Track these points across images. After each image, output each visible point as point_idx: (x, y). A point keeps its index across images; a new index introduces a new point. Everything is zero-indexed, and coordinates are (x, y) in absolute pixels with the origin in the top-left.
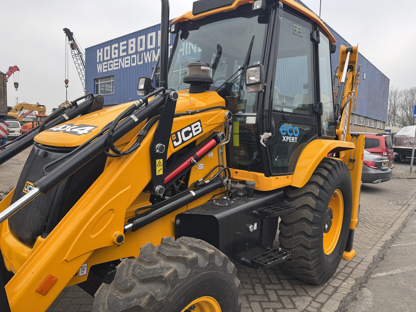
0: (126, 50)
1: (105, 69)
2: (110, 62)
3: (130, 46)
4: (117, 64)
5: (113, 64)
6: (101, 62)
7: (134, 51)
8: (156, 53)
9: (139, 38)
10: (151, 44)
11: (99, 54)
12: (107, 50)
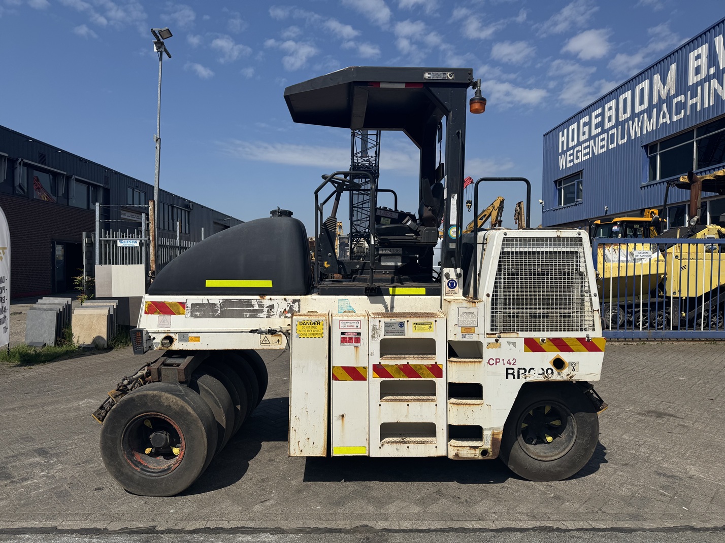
1: (570, 162)
2: (576, 149)
3: (607, 114)
4: (587, 150)
6: (564, 152)
7: (613, 122)
8: (650, 118)
9: (622, 98)
10: (641, 103)
11: (563, 139)
12: (573, 130)
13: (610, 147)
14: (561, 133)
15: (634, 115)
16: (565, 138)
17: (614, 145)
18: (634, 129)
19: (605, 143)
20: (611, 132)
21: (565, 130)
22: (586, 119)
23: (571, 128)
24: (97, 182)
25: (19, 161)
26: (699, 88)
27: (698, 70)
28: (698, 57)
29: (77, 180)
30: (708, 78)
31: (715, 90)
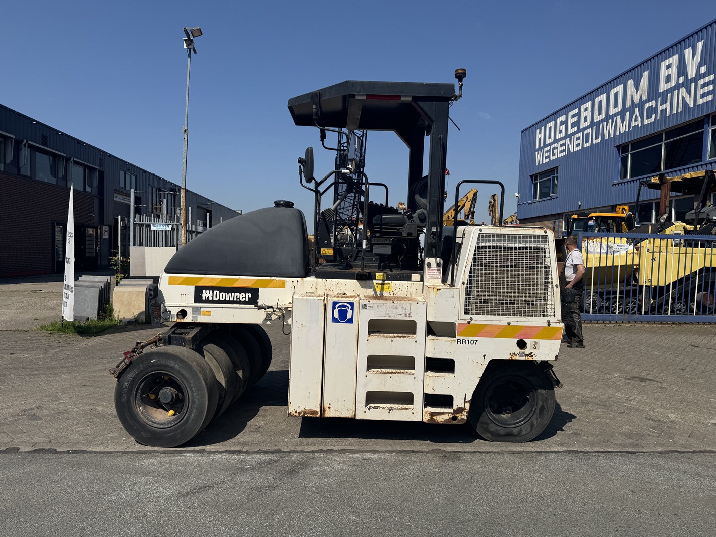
0: (576, 124)
1: (546, 158)
3: (583, 114)
4: (563, 148)
5: (557, 148)
6: (541, 149)
7: (588, 123)
8: (623, 120)
9: (597, 100)
10: (616, 106)
11: (539, 136)
12: (550, 128)
13: (585, 146)
14: (538, 131)
15: (608, 117)
16: (542, 136)
17: (589, 144)
18: (608, 130)
19: (580, 141)
20: (586, 132)
21: (543, 128)
22: (563, 118)
23: (548, 126)
24: (93, 165)
25: (24, 143)
26: (669, 95)
27: (668, 79)
28: (669, 66)
29: (75, 162)
30: (678, 87)
31: (684, 98)
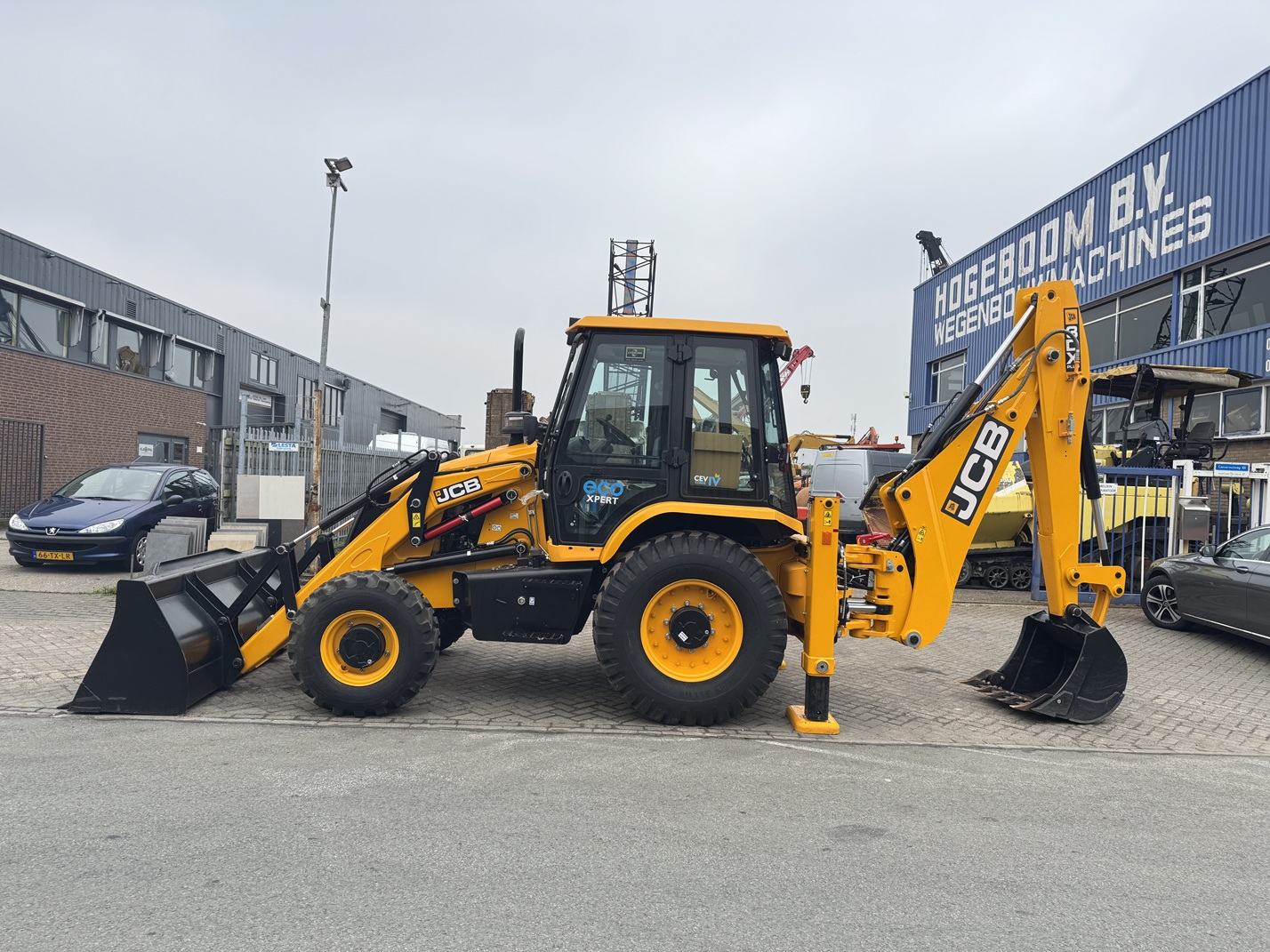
0: (993, 280)
1: (950, 334)
2: (959, 315)
3: (1003, 264)
4: (974, 318)
5: (966, 318)
6: (942, 319)
7: (1010, 279)
8: (1059, 276)
9: (1023, 241)
10: (1049, 252)
11: (940, 297)
12: (956, 285)
13: (1006, 315)
15: (1038, 270)
17: (1011, 314)
19: (998, 308)
20: (1007, 293)
24: (207, 345)
25: (99, 314)
26: (1123, 238)
27: (1121, 212)
28: (1123, 192)
29: (179, 342)
30: (1135, 225)
31: (1143, 243)
